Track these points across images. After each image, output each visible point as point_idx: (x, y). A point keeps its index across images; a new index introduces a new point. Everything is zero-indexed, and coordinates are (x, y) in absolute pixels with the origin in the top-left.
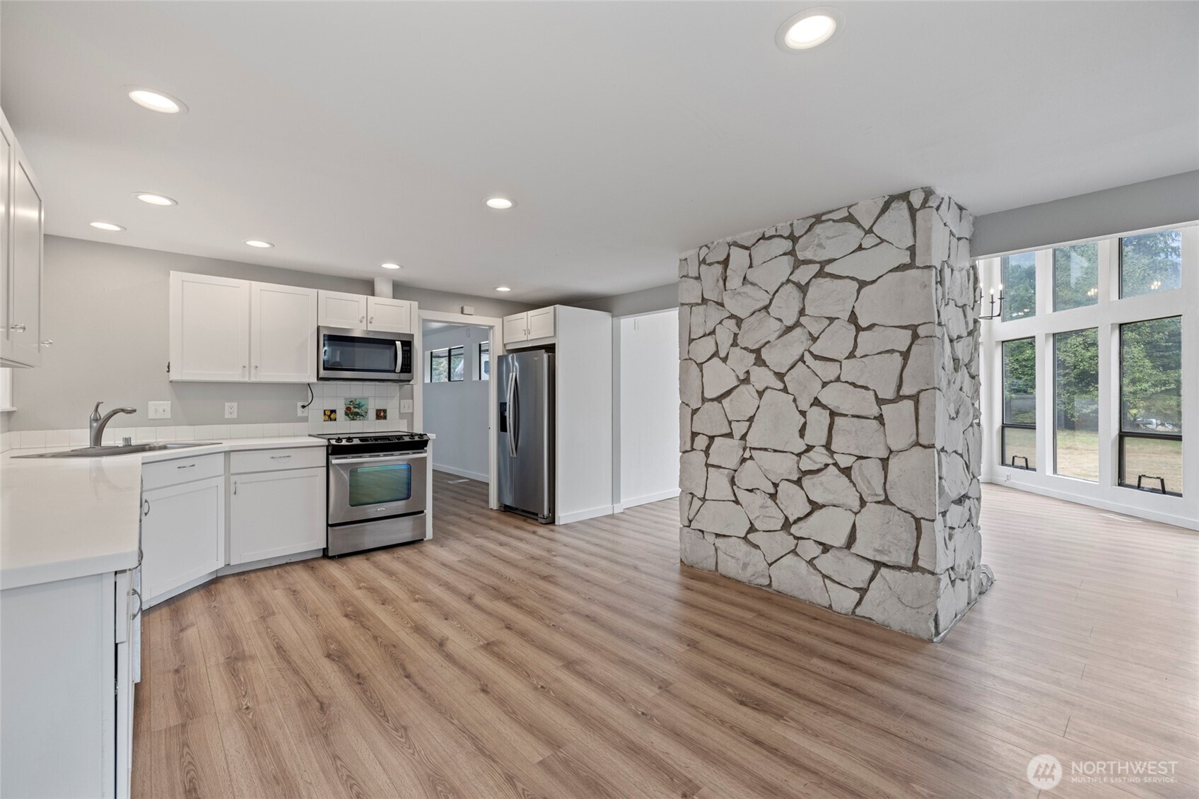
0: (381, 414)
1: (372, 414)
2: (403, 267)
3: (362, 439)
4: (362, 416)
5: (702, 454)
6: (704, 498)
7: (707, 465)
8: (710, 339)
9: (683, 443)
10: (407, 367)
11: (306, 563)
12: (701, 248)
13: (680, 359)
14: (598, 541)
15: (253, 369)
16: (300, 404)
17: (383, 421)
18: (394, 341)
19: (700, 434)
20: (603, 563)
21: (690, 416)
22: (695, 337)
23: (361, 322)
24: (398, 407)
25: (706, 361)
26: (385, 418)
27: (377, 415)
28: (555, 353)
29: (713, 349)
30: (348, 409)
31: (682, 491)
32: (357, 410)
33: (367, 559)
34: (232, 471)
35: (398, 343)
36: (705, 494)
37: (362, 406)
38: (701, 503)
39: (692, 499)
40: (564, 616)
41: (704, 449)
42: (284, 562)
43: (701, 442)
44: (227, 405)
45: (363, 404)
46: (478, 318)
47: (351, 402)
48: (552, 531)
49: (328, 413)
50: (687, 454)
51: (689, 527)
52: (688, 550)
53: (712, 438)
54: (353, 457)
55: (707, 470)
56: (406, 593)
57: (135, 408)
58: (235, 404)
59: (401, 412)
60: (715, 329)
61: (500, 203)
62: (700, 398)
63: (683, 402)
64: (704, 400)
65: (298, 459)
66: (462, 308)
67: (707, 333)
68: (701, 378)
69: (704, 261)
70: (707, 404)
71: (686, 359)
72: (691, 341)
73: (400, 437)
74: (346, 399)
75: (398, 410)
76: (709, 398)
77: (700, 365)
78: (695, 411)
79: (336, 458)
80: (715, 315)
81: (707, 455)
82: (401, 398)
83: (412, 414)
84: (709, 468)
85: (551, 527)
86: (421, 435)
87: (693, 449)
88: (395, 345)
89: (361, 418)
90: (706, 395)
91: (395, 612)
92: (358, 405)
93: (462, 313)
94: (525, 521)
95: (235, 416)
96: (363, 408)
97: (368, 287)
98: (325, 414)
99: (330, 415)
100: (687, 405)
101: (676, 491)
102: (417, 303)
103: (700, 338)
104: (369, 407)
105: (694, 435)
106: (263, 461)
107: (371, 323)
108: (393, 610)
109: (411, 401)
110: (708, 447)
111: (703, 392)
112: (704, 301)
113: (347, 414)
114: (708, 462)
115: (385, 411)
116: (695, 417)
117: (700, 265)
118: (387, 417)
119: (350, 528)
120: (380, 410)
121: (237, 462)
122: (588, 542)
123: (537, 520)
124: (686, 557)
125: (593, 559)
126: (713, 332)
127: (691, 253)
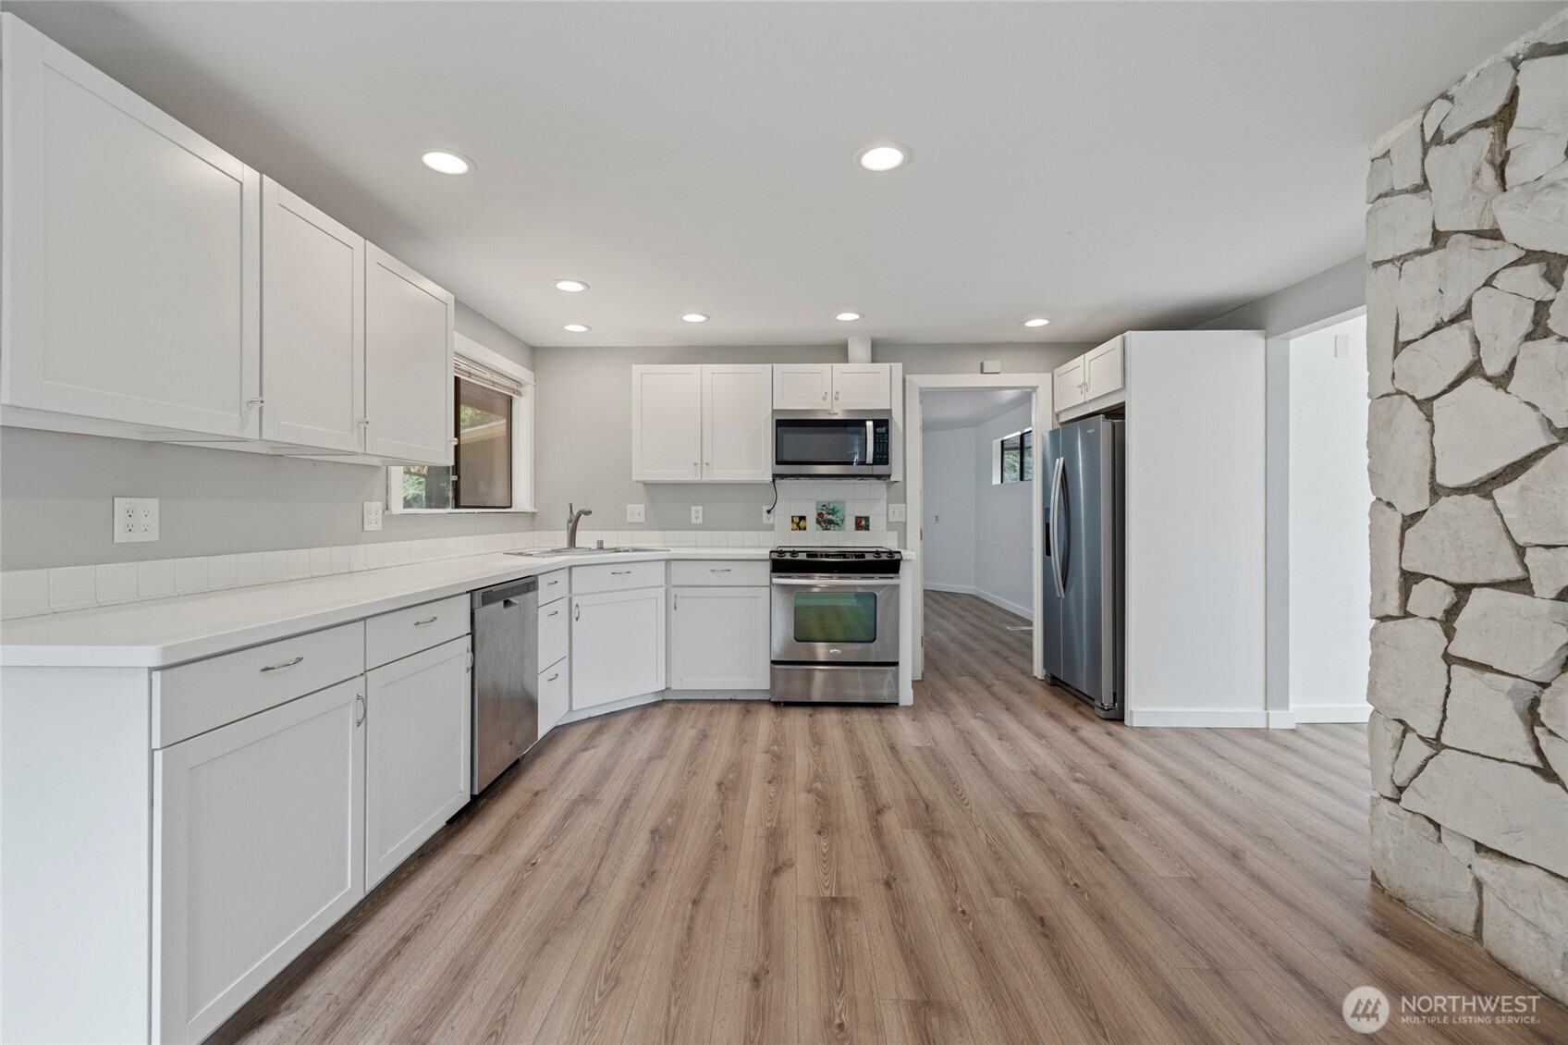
0: (862, 524)
1: (850, 523)
2: (864, 315)
3: (810, 554)
4: (838, 524)
5: (1437, 629)
6: (1438, 738)
7: (1449, 659)
8: (1457, 334)
9: (1378, 596)
10: (882, 457)
11: (747, 705)
12: (1428, 107)
13: (1370, 396)
14: (1187, 775)
15: (704, 466)
16: (765, 508)
17: (863, 532)
18: (865, 421)
19: (1426, 576)
20: (1164, 822)
21: (1398, 531)
22: (1411, 337)
23: (824, 399)
24: (885, 512)
25: (1444, 392)
26: (867, 528)
27: (856, 524)
28: (1124, 419)
29: (1464, 359)
30: (820, 515)
31: (1376, 711)
32: (830, 517)
33: (811, 716)
34: (673, 583)
35: (870, 424)
36: (1440, 732)
37: (838, 511)
38: (1427, 751)
39: (1404, 736)
40: (997, 901)
41: (1439, 615)
42: (729, 698)
43: (1429, 598)
44: (694, 508)
45: (839, 508)
46: (1006, 378)
47: (824, 506)
48: (1109, 734)
49: (796, 520)
50: (1390, 624)
51: (1398, 801)
52: (1391, 856)
53: (1463, 590)
54: (799, 577)
55: (1449, 672)
56: (809, 776)
57: (591, 509)
58: (700, 508)
59: (891, 520)
60: (1469, 303)
61: (883, 158)
62: (1427, 487)
63: (1379, 499)
64: (1436, 491)
65: (740, 574)
66: (982, 365)
67: (1446, 319)
68: (1428, 436)
69: (1438, 139)
70: (1444, 502)
71: (1388, 395)
72: (1399, 347)
73: (862, 555)
74: (817, 502)
75: (885, 518)
76: (1451, 485)
77: (1425, 405)
78: (1411, 520)
79: (779, 577)
80: (1468, 263)
81: (1449, 633)
82: (889, 501)
83: (906, 523)
84: (1454, 667)
85: (1114, 727)
86: (891, 553)
87: (1407, 615)
88: (865, 426)
89: (837, 527)
90: (1440, 479)
91: (771, 798)
92: (833, 509)
93: (982, 372)
94: (1075, 706)
95: (700, 521)
96: (838, 514)
97: (839, 352)
98: (793, 521)
99: (799, 522)
100: (1389, 504)
101: (1361, 711)
102: (901, 364)
103: (1424, 336)
104: (847, 513)
105: (1409, 579)
106: (700, 574)
107: (837, 399)
108: (772, 795)
109: (903, 505)
110: (1452, 612)
111: (1433, 472)
112: (1439, 238)
113: (818, 522)
114: (1450, 650)
115: (867, 519)
116: (1410, 534)
117: (1425, 154)
118: (871, 527)
119: (795, 670)
120: (861, 517)
121: (681, 574)
122: (1166, 772)
123: (1093, 707)
124: (1385, 872)
125: (1148, 807)
126: (1465, 314)
127: (1402, 134)
